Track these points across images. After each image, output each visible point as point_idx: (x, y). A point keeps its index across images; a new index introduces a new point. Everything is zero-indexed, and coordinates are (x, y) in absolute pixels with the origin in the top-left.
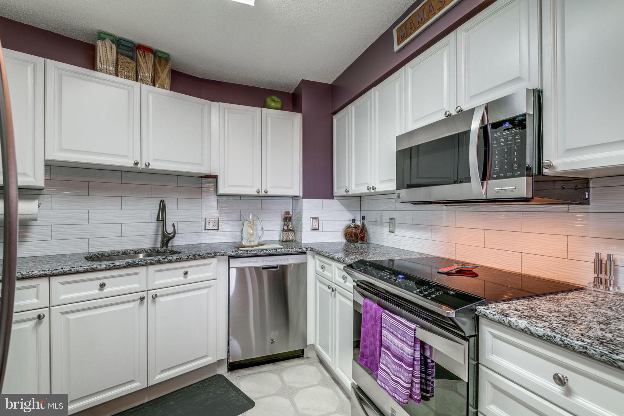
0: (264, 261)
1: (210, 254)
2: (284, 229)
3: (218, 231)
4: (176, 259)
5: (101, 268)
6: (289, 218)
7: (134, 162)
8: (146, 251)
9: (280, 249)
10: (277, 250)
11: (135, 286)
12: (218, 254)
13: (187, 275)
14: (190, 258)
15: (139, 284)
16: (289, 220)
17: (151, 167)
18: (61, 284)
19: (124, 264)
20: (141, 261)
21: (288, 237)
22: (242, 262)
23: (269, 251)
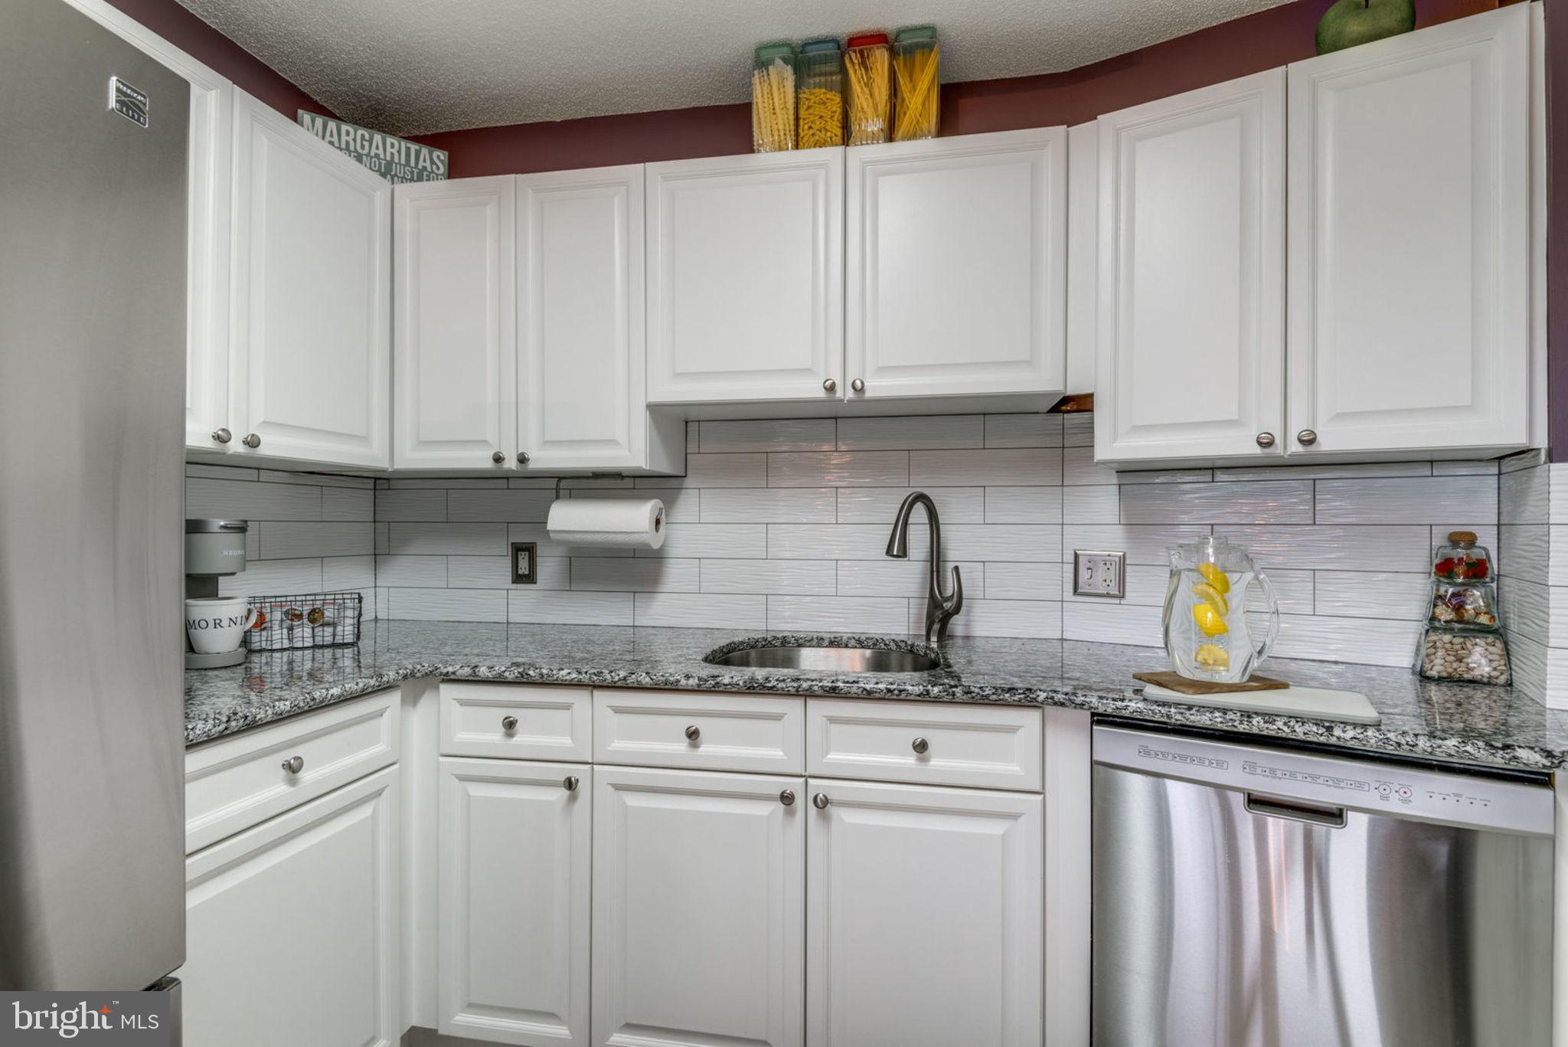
0: (1259, 771)
1: (1010, 690)
2: (1433, 618)
3: (1123, 602)
4: (885, 691)
5: (687, 685)
6: (1468, 564)
7: (826, 381)
8: (885, 645)
9: (1355, 726)
10: (1329, 729)
11: (773, 754)
12: (1042, 696)
13: (926, 753)
14: (932, 695)
15: (783, 751)
16: (1466, 576)
17: (869, 394)
18: (613, 710)
19: (741, 683)
20: (784, 680)
21: (1460, 661)
22: (1146, 752)
23: (1285, 728)
